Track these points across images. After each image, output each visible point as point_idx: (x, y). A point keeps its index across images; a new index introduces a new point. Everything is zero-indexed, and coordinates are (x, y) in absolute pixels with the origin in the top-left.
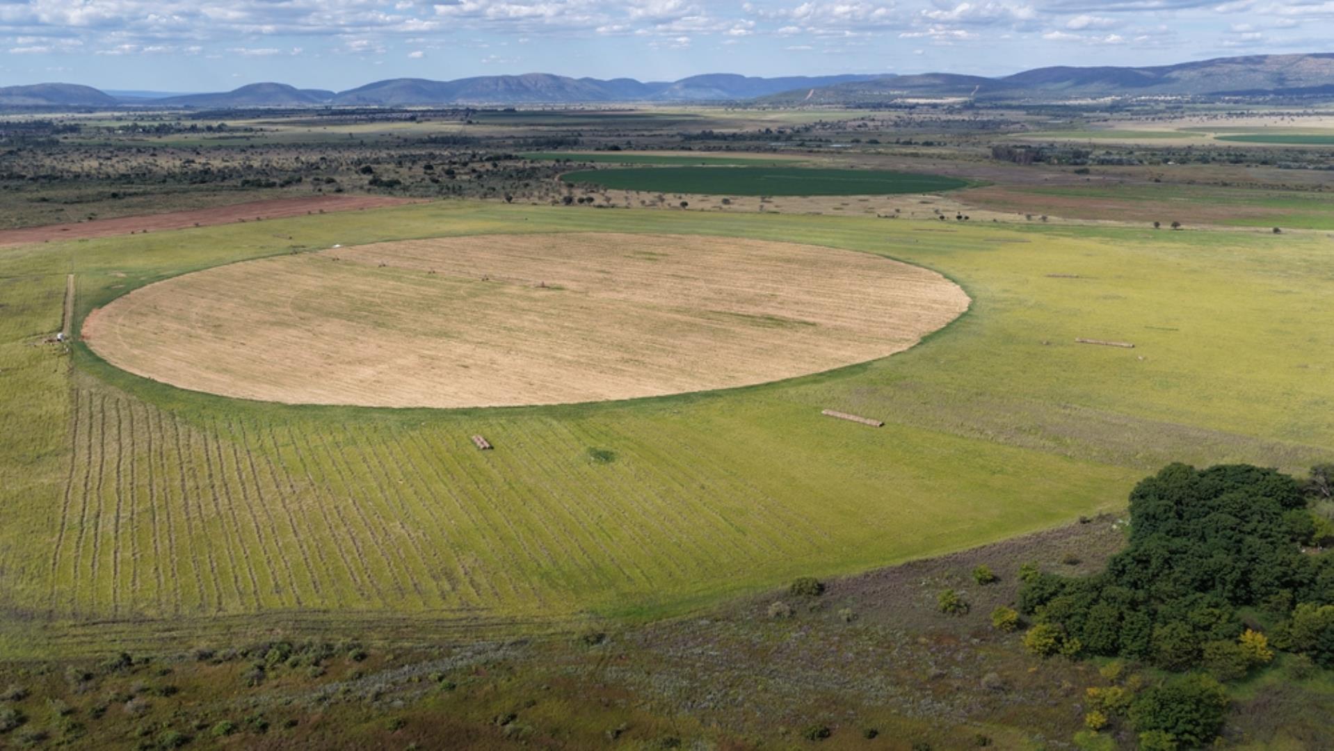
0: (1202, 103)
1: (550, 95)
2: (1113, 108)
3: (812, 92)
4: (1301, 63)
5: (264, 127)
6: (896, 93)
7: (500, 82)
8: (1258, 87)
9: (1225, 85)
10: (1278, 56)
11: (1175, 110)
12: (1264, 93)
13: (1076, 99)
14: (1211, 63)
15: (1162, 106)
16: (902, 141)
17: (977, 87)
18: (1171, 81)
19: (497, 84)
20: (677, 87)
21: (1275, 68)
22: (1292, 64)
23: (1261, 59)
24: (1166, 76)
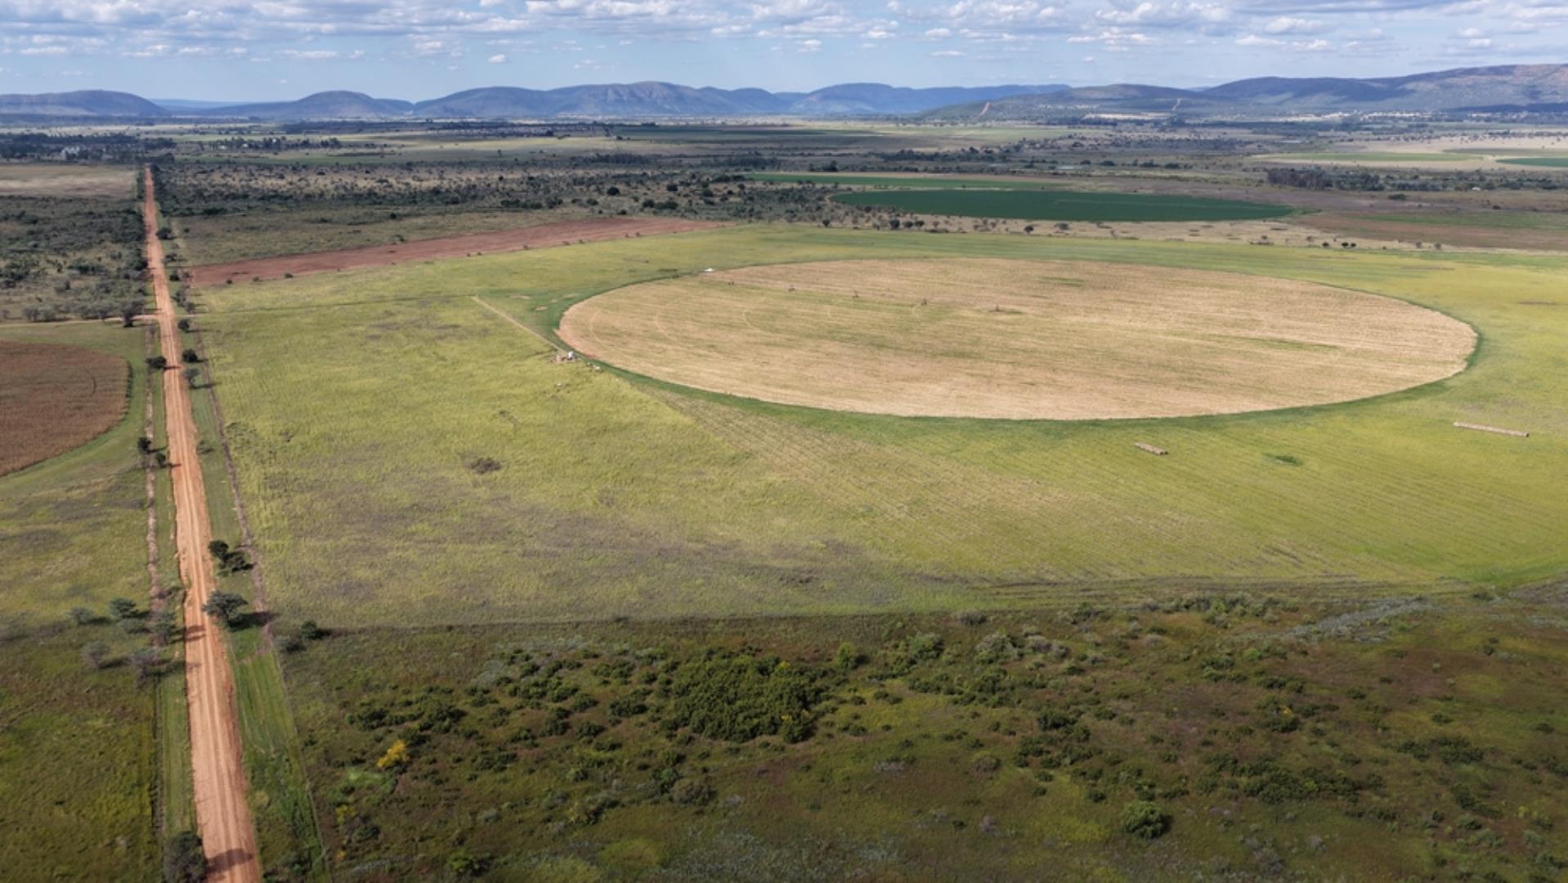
0: (1448, 120)
1: (667, 107)
2: (1346, 126)
3: (988, 104)
4: (1557, 74)
5: (388, 142)
6: (1083, 107)
7: (610, 92)
8: (1507, 102)
9: (1468, 99)
10: (1528, 67)
11: (1418, 130)
12: (1516, 109)
13: (1297, 115)
14: (1452, 74)
15: (1403, 125)
16: (1140, 162)
17: (1179, 100)
18: (1404, 93)
19: (606, 94)
20: (814, 99)
21: (1526, 81)
22: (1546, 76)
23: (1507, 70)
24: (1400, 88)
